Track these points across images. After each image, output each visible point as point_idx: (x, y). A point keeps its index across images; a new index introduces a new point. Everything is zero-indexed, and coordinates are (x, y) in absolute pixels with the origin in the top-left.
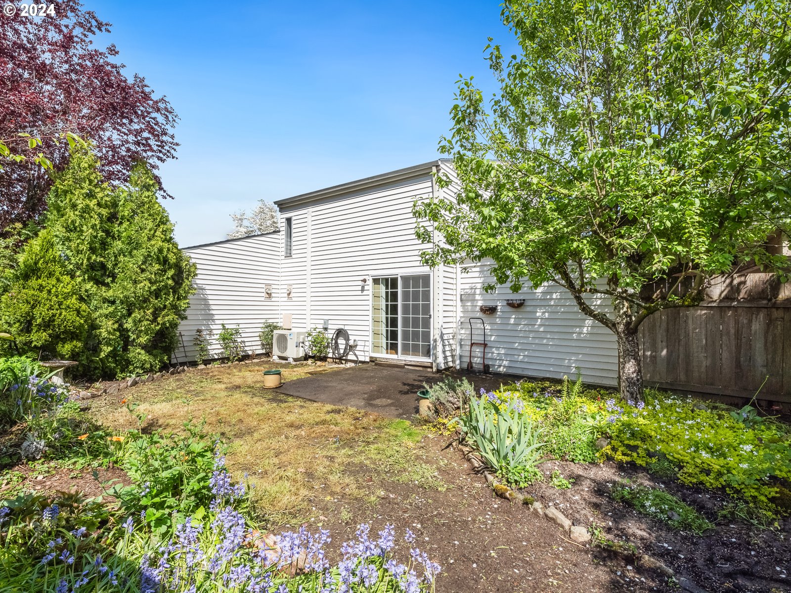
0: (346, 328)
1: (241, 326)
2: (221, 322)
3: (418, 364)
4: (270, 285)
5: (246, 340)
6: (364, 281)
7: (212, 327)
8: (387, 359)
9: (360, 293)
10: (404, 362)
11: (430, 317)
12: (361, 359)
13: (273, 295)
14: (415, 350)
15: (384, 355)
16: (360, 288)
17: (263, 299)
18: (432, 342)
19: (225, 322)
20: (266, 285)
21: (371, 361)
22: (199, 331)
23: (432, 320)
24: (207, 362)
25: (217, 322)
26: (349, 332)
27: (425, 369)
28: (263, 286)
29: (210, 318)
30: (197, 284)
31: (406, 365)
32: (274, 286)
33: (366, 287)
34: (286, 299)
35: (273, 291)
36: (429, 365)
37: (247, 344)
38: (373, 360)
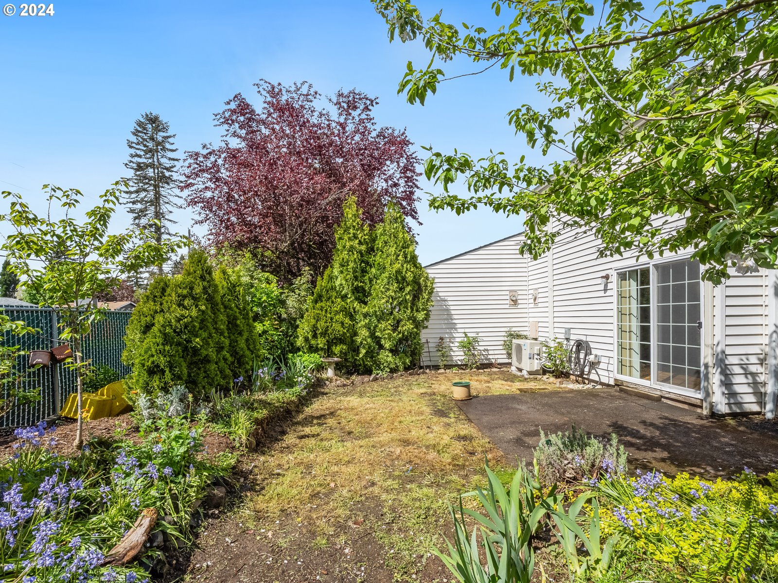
0: (589, 339)
1: (480, 334)
2: (463, 330)
3: (680, 399)
4: (515, 291)
5: (489, 348)
6: (607, 277)
7: (455, 335)
8: (636, 384)
9: (602, 294)
10: (659, 393)
11: (700, 326)
12: (605, 380)
13: (519, 302)
14: (677, 377)
15: (634, 379)
16: (602, 287)
17: (507, 306)
18: (702, 369)
19: (467, 330)
20: (510, 291)
21: (616, 385)
22: (442, 339)
23: (702, 331)
24: (448, 367)
25: (459, 330)
26: (592, 345)
27: (692, 408)
28: (507, 293)
29: (453, 326)
30: (439, 296)
31: (662, 397)
32: (520, 292)
33: (610, 286)
34: (532, 306)
35: (520, 297)
36: (698, 402)
37: (490, 352)
38: (618, 384)
